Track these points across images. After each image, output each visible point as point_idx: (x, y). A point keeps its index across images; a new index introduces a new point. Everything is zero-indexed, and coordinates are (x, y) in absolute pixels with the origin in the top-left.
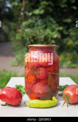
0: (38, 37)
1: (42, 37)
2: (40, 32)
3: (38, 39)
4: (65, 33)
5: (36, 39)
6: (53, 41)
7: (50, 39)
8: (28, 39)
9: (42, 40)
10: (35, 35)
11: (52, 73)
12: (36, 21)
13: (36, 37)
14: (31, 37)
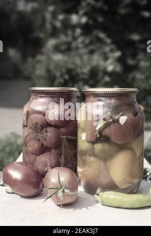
0: (79, 70)
1: (86, 70)
2: (82, 60)
3: (77, 75)
4: (131, 62)
5: (74, 73)
6: (107, 79)
7: (101, 74)
8: (58, 74)
9: (86, 77)
10: (72, 66)
11: (69, 137)
12: (75, 38)
13: (74, 70)
14: (64, 70)
